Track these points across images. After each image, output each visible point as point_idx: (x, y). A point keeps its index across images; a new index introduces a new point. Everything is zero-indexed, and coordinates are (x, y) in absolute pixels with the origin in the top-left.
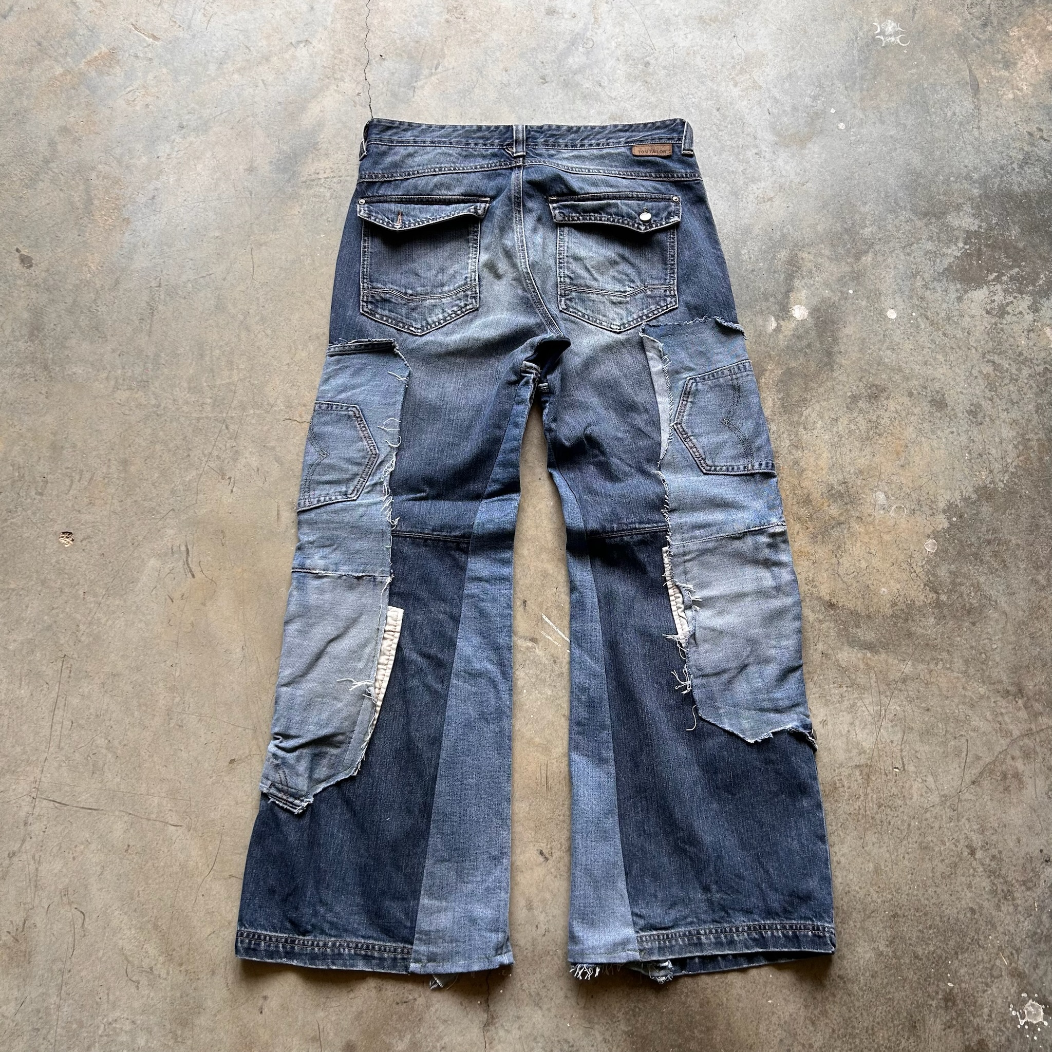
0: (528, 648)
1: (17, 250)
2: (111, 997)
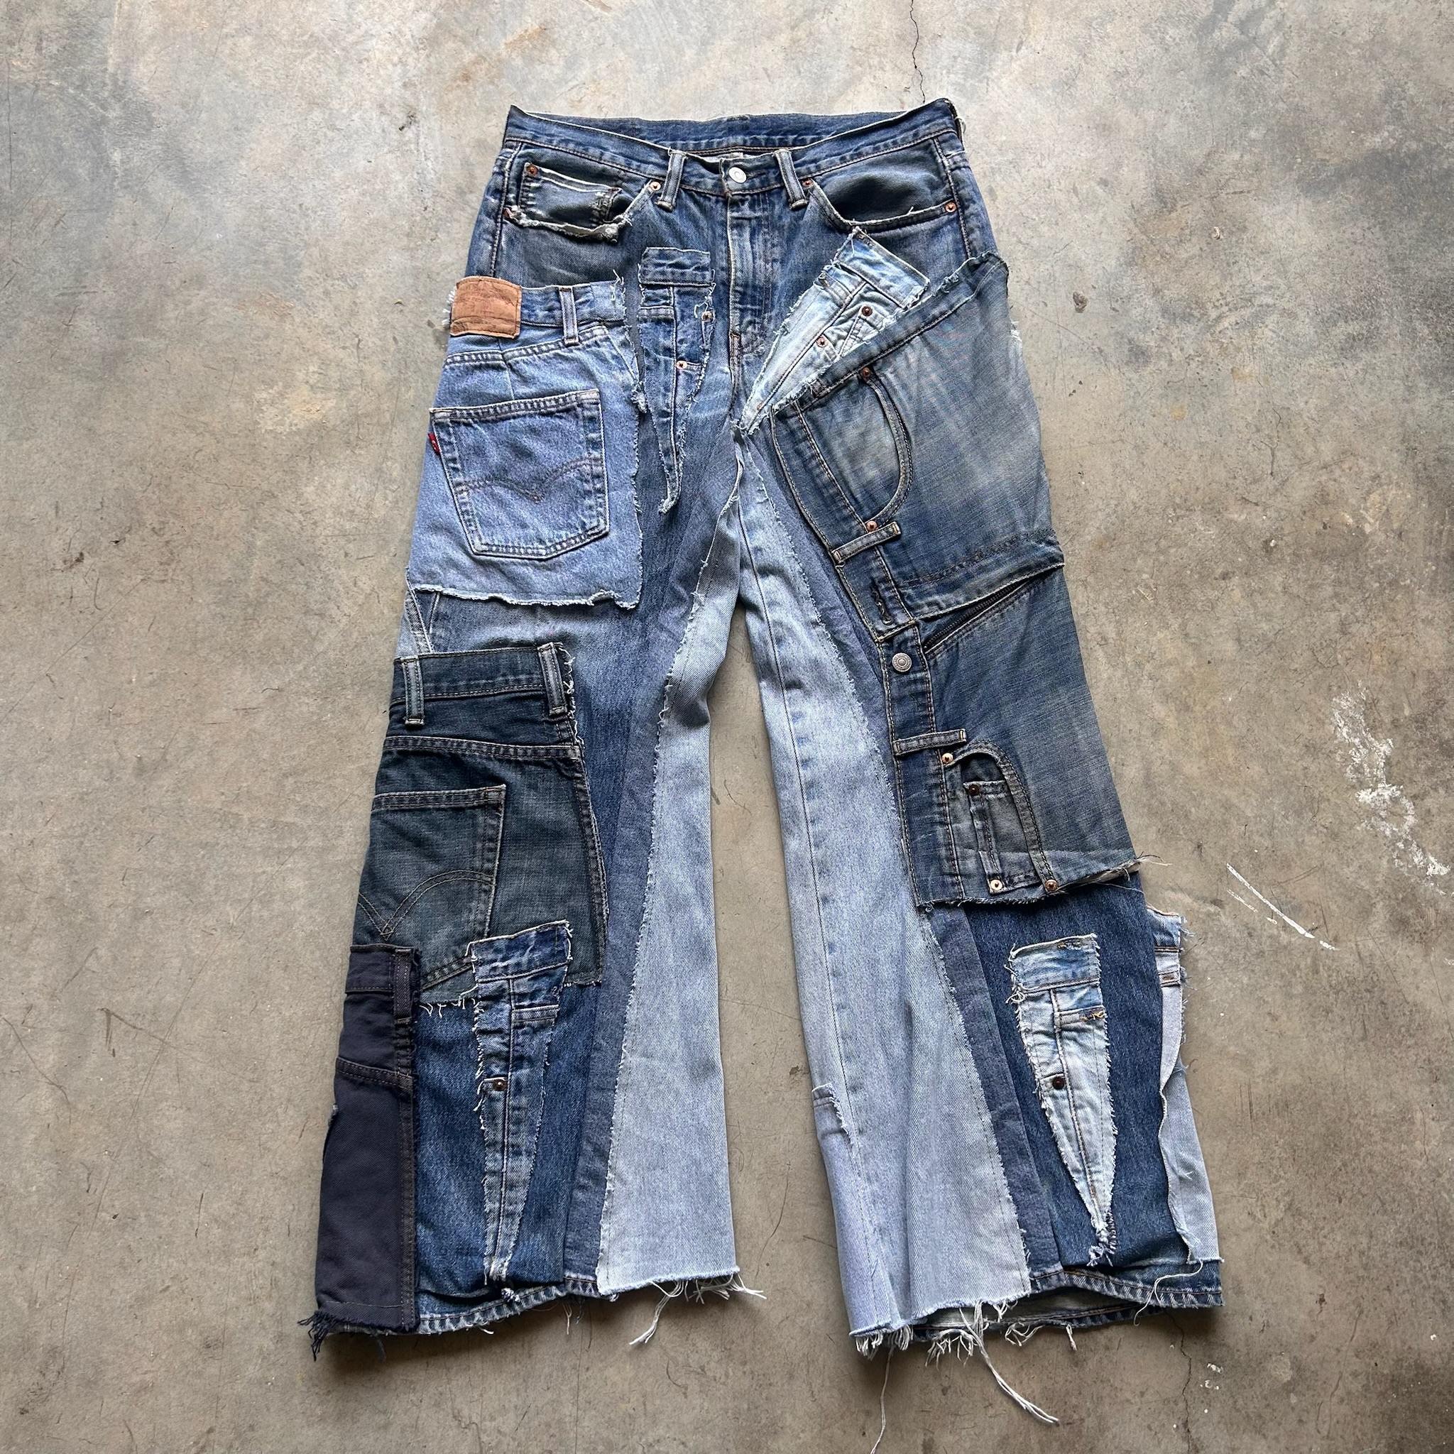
0: (1209, 914)
2: (650, 1408)
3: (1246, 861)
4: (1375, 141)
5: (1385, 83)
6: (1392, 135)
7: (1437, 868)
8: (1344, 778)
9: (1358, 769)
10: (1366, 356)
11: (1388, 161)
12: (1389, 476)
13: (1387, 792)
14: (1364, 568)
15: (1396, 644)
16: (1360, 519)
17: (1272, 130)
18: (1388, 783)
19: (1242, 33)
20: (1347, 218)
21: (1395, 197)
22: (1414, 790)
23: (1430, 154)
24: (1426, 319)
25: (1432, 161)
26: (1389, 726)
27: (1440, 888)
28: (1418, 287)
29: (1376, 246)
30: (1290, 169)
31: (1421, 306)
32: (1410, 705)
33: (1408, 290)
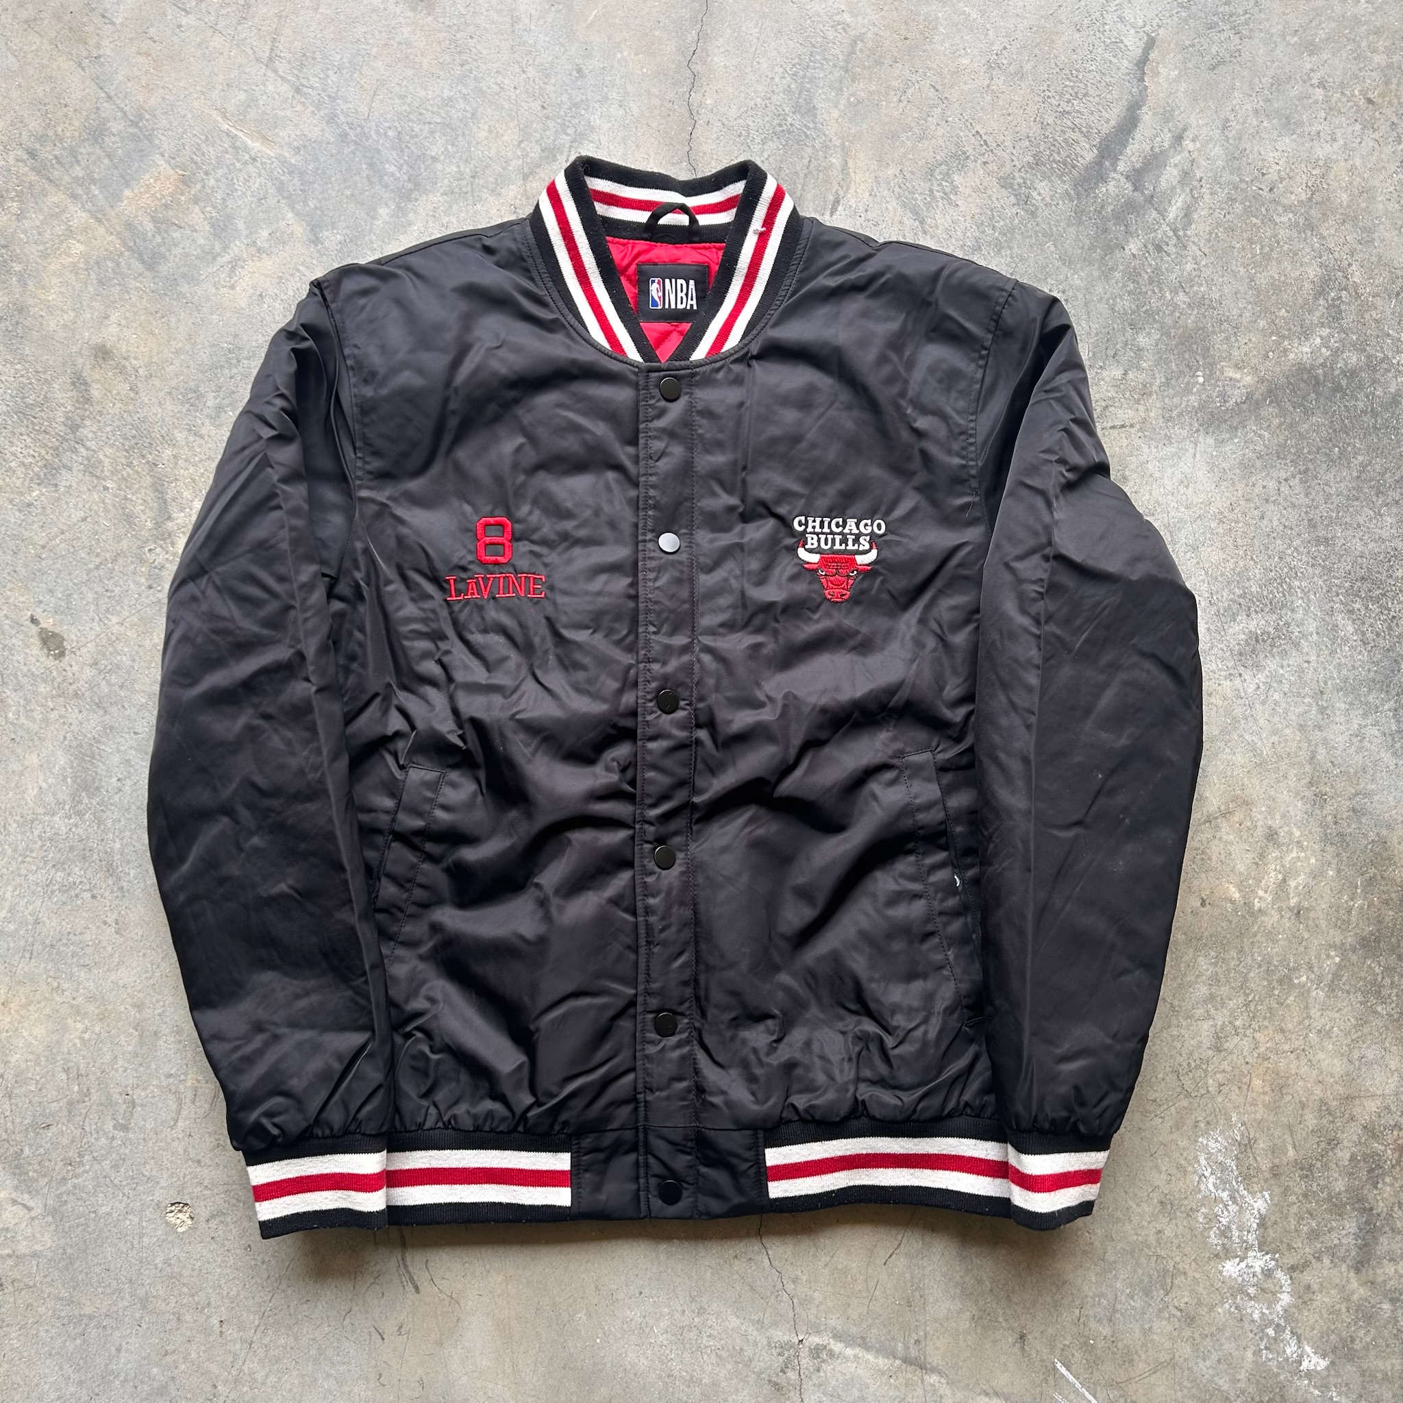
1: (33, 620)
3: (1078, 1355)
4: (1301, 351)
5: (1321, 265)
6: (1325, 343)
7: (1314, 1362)
8: (1205, 1243)
9: (1225, 1233)
10: (1271, 664)
11: (1318, 383)
12: (1290, 833)
13: (1258, 1262)
14: (1249, 959)
15: (1282, 1064)
16: (1247, 892)
17: (1168, 334)
18: (1260, 1250)
19: (1136, 189)
20: (1258, 463)
21: (1324, 434)
22: (1291, 1260)
23: (1375, 371)
24: (1351, 612)
25: (1374, 382)
26: (1267, 1175)
27: (1315, 1387)
28: (1345, 566)
29: (1293, 506)
30: (1188, 390)
31: (1347, 594)
32: (1295, 1147)
33: (1330, 570)
